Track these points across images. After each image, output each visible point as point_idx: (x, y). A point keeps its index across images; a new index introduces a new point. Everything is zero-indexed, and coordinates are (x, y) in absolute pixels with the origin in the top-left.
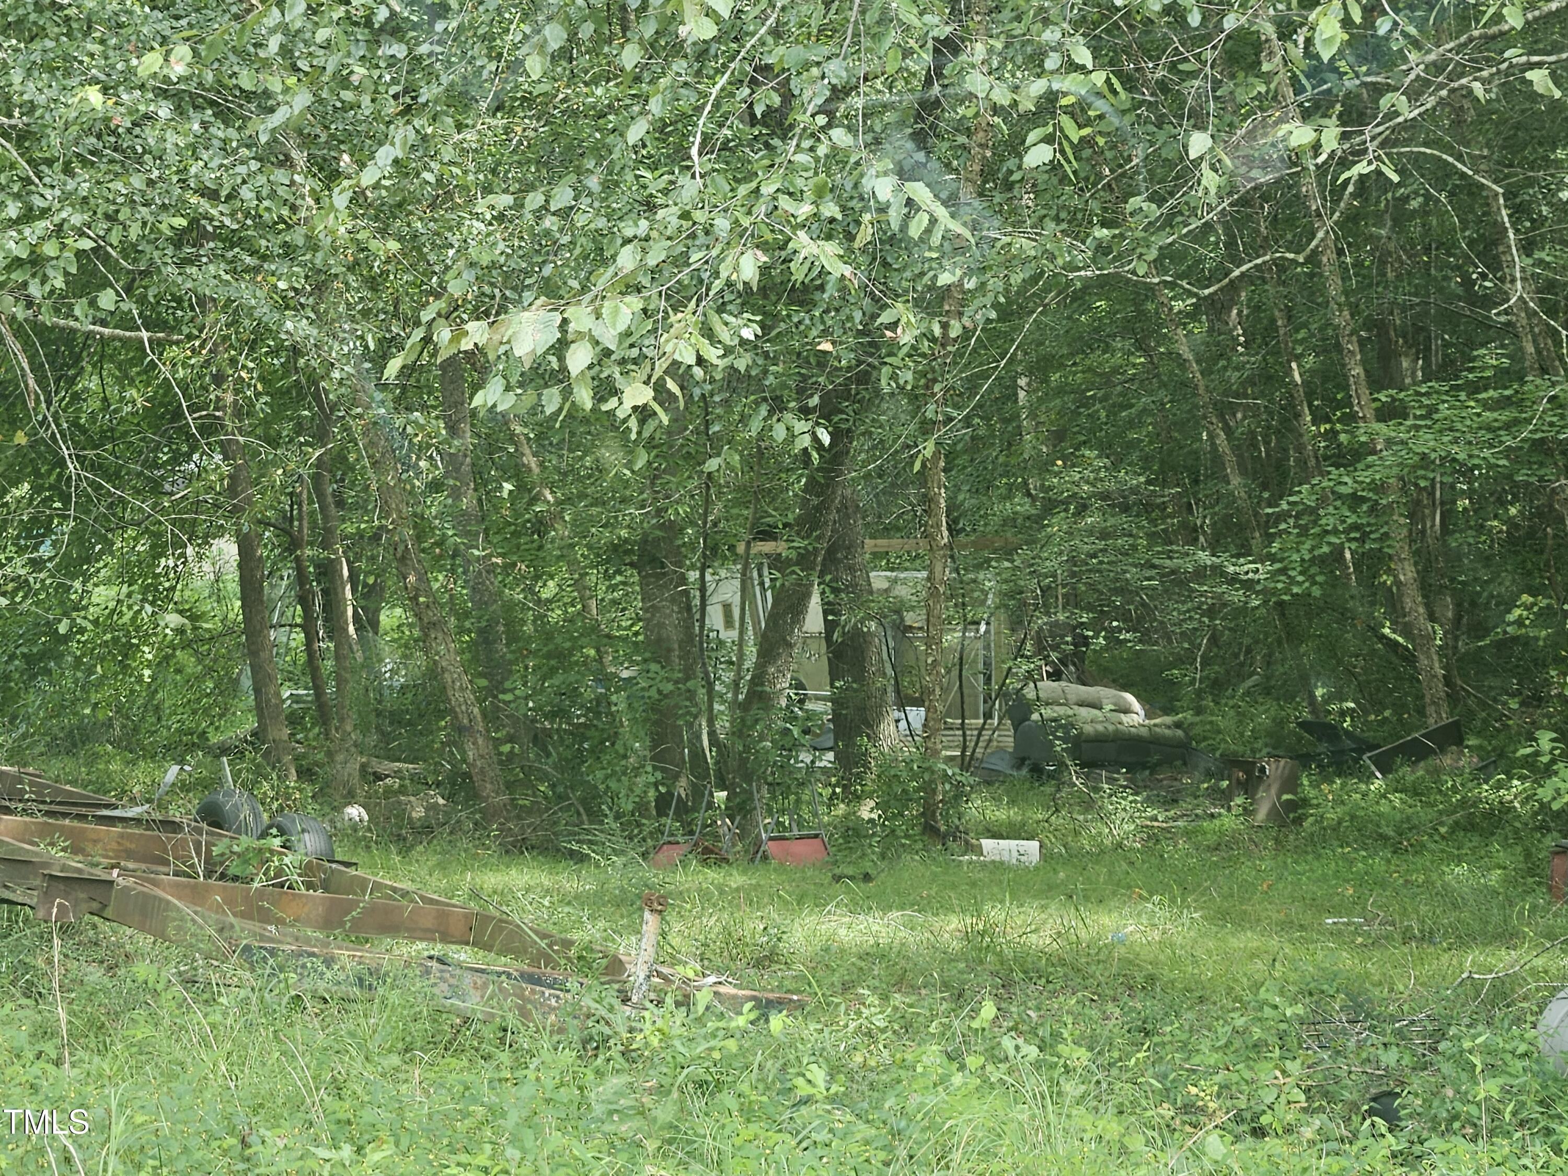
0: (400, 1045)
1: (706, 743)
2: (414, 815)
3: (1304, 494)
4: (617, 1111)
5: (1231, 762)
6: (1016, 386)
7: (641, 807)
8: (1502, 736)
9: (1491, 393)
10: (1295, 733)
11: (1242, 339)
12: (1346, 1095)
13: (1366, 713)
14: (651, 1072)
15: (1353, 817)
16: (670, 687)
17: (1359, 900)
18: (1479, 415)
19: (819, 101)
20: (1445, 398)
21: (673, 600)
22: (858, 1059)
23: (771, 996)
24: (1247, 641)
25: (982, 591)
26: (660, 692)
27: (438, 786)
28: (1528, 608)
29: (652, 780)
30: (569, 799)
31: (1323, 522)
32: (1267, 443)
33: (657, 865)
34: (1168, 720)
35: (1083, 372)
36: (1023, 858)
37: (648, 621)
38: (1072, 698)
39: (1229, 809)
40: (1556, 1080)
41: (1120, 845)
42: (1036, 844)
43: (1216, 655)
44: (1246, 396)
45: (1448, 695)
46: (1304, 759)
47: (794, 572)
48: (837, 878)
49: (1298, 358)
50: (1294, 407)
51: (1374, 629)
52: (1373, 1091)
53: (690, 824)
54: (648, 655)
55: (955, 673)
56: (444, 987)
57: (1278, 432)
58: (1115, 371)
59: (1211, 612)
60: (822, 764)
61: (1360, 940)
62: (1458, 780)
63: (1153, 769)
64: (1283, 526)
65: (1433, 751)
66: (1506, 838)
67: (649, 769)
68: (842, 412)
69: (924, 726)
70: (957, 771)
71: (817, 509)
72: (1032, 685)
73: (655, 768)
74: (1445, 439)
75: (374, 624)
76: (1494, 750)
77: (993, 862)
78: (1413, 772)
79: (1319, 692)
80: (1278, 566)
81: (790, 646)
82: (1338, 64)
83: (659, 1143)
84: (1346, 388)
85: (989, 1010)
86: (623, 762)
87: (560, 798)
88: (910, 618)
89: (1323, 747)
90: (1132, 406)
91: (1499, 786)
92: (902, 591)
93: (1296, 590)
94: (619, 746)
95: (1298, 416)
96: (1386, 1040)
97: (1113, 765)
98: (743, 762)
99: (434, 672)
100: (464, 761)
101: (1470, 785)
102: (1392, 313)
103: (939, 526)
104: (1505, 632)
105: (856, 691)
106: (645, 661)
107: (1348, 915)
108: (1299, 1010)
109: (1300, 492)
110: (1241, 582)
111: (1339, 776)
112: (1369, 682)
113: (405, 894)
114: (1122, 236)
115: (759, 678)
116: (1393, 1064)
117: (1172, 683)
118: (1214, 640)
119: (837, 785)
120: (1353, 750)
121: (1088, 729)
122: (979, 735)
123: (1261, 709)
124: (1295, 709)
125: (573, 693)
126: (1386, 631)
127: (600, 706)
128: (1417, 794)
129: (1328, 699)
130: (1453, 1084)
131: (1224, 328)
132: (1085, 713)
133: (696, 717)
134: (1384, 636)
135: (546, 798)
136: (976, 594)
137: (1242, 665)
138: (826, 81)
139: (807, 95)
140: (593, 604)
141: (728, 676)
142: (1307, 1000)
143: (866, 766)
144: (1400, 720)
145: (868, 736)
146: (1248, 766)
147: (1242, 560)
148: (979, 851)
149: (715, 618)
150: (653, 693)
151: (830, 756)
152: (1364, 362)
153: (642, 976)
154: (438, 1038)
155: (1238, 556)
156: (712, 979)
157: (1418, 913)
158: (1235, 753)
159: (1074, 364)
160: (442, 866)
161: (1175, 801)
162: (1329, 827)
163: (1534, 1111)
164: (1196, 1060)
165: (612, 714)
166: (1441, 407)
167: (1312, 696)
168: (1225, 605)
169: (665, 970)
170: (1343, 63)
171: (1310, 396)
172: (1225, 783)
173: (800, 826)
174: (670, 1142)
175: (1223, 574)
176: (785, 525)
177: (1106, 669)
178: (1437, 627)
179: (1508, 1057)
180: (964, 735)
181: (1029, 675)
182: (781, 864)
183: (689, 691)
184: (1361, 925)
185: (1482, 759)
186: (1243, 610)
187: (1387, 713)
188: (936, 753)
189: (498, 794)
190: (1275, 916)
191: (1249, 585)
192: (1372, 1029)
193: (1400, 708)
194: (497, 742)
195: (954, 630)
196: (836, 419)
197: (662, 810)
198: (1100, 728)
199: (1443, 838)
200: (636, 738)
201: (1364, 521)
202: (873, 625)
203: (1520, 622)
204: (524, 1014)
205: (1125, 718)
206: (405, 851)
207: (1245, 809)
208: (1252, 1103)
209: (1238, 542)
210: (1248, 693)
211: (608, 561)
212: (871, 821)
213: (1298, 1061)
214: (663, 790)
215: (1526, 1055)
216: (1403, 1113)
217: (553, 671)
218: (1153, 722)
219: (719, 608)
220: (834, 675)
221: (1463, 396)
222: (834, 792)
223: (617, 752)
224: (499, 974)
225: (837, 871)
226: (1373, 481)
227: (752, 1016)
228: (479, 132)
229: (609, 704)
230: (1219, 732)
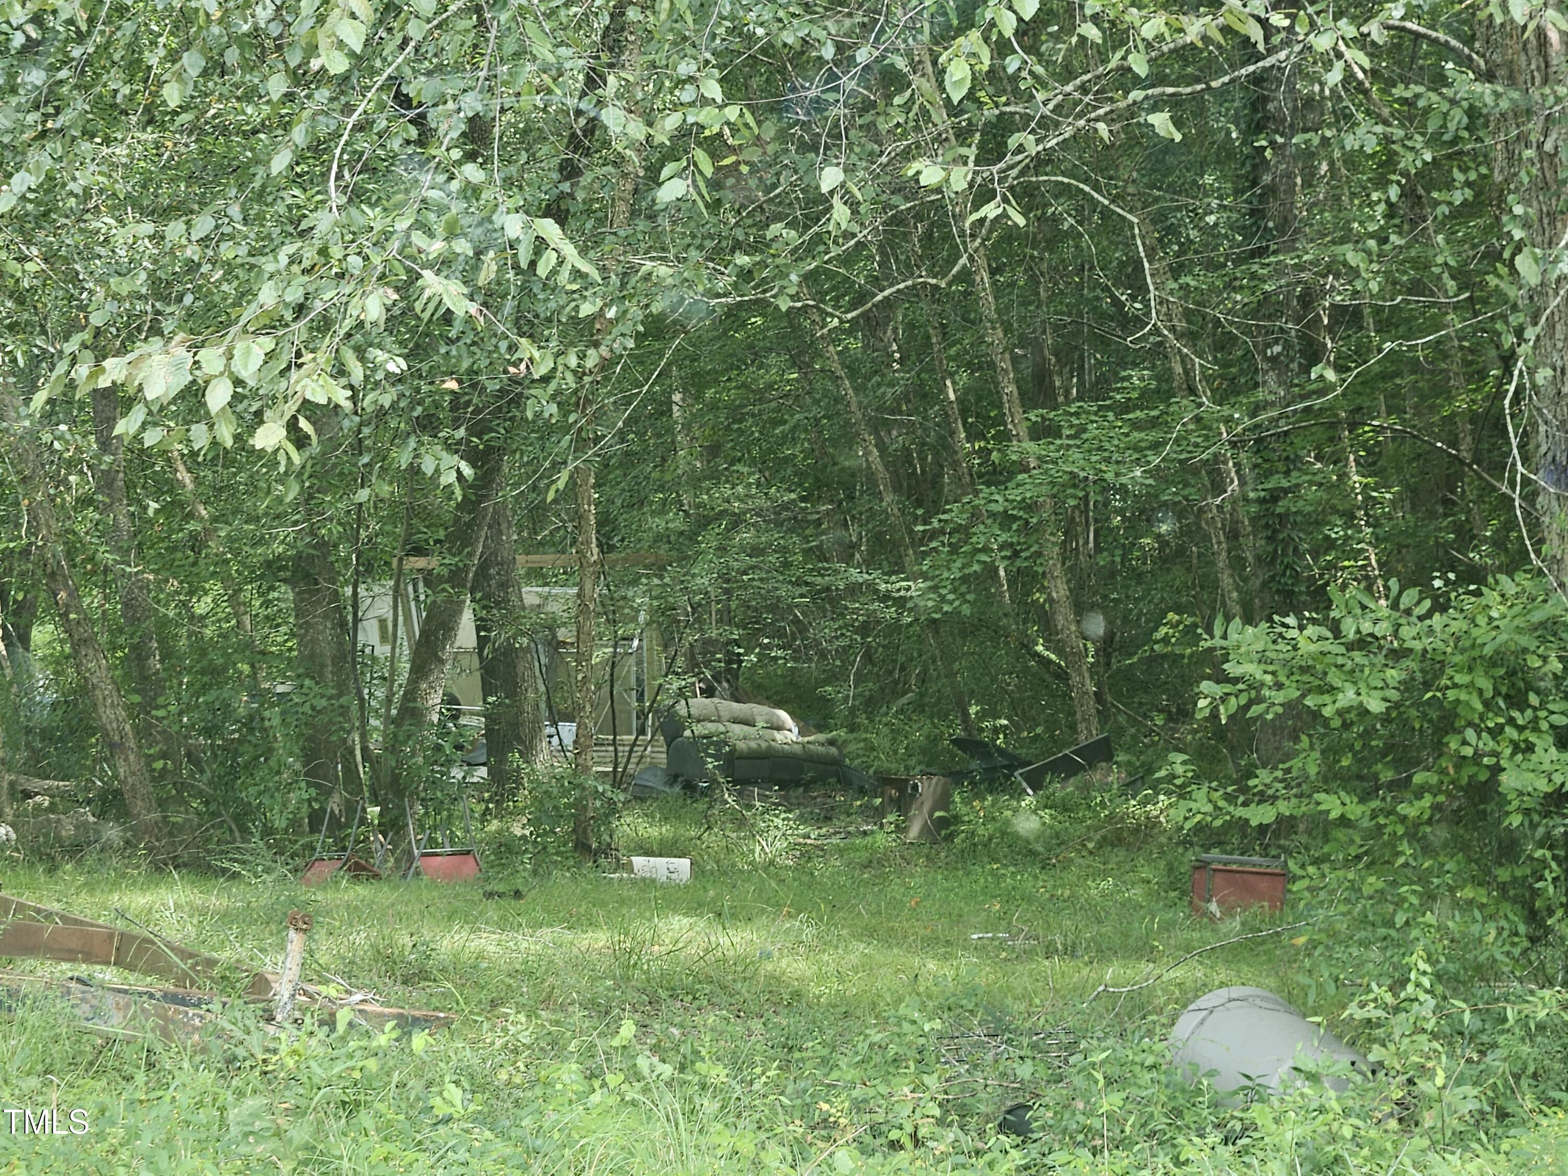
0: (40, 1068)
1: (359, 758)
2: (64, 833)
3: (955, 514)
4: (251, 1133)
5: (885, 780)
6: (670, 402)
7: (294, 823)
8: (1150, 751)
9: (1138, 413)
10: (949, 751)
11: (897, 355)
12: (982, 1108)
13: (1019, 730)
14: (287, 1093)
15: (1004, 833)
16: (324, 702)
17: (1005, 915)
18: (1127, 435)
19: (455, 134)
20: (1093, 418)
21: (326, 616)
22: (503, 1076)
23: (417, 1013)
24: (901, 659)
25: (632, 608)
26: (313, 708)
27: (88, 804)
28: (1174, 626)
29: (306, 796)
30: (221, 815)
31: (974, 540)
32: (923, 460)
33: (308, 883)
34: (822, 737)
35: (736, 388)
36: (673, 876)
37: (302, 637)
38: (725, 715)
39: (882, 826)
40: (1183, 1091)
41: (772, 863)
42: (686, 862)
43: (870, 672)
44: (901, 413)
45: (1098, 711)
46: (957, 777)
47: (444, 590)
48: (489, 895)
49: (952, 375)
50: (949, 424)
51: (1027, 646)
52: (1009, 1103)
53: (343, 839)
54: (301, 671)
55: (606, 689)
56: (85, 1007)
57: (933, 448)
58: (770, 386)
59: (865, 629)
60: (475, 780)
61: (1004, 954)
62: (1107, 796)
63: (808, 786)
64: (934, 544)
65: (1081, 768)
66: (1151, 853)
67: (303, 785)
68: (493, 430)
69: (575, 742)
70: (608, 787)
71: (469, 525)
72: (683, 702)
73: (309, 785)
74: (1094, 459)
75: (25, 639)
76: (1142, 765)
77: (644, 879)
78: (1063, 788)
79: (973, 710)
80: (929, 583)
81: (442, 662)
82: (979, 94)
83: (294, 1164)
84: (1000, 406)
85: (628, 1029)
86: (277, 778)
87: (214, 814)
88: (563, 634)
89: (975, 764)
90: (785, 422)
91: (1144, 803)
92: (554, 607)
93: (946, 608)
94: (273, 763)
95: (953, 433)
96: (1022, 1053)
97: (767, 781)
98: (396, 778)
99: (84, 689)
100: (116, 776)
101: (1118, 801)
102: (1044, 332)
103: (588, 543)
104: (1152, 650)
105: (508, 706)
106: (299, 676)
107: (993, 931)
108: (937, 1024)
109: (951, 510)
110: (894, 599)
111: (991, 793)
112: (1023, 700)
113: (49, 916)
114: (763, 265)
115: (411, 694)
116: (1027, 1077)
117: (826, 701)
118: (868, 657)
119: (490, 800)
120: (1004, 767)
121: (741, 745)
122: (631, 752)
123: (915, 727)
124: (949, 727)
125: (226, 709)
126: (1040, 648)
127: (251, 722)
128: (1066, 810)
129: (981, 716)
130: (1083, 1096)
131: (880, 345)
132: (738, 730)
133: (349, 733)
134: (1037, 654)
135: (199, 814)
136: (627, 611)
137: (896, 682)
138: (462, 115)
139: (443, 128)
140: (247, 620)
141: (380, 693)
142: (945, 1016)
143: (519, 782)
144: (1052, 737)
145: (520, 752)
146: (900, 785)
147: (894, 578)
148: (629, 867)
149: (369, 634)
150: (307, 708)
151: (483, 771)
152: (1017, 381)
153: (287, 995)
154: (78, 1060)
155: (890, 574)
156: (358, 997)
157: (1060, 926)
158: (888, 771)
159: (729, 380)
160: (90, 887)
161: (828, 819)
162: (980, 843)
163: (1160, 1122)
164: (835, 1075)
165: (266, 730)
166: (1090, 427)
167: (966, 714)
168: (878, 622)
169: (310, 988)
170: (983, 93)
171: (964, 413)
172: (878, 801)
173: (452, 843)
174: (306, 1163)
175: (877, 591)
176: (437, 541)
177: (759, 686)
178: (1089, 645)
179: (1137, 1069)
180: (616, 751)
181: (681, 692)
182: (433, 881)
183: (342, 706)
184: (1005, 940)
185: (1130, 775)
186: (895, 627)
187: (1039, 730)
188: (587, 769)
189: (149, 811)
190: (922, 932)
191: (901, 603)
192: (1009, 1042)
193: (1052, 724)
194: (150, 759)
195: (606, 646)
196: (486, 437)
197: (314, 828)
198: (753, 745)
199: (1091, 853)
200: (291, 754)
201: (1014, 540)
202: (525, 641)
203: (1166, 640)
204: (166, 1034)
205: (779, 736)
206: (52, 870)
207: (897, 826)
208: (890, 1116)
209: (891, 559)
210: (901, 711)
211: (261, 577)
212: (524, 837)
213: (936, 1075)
214: (316, 806)
215: (1153, 1067)
216: (1035, 1125)
217: (205, 688)
218: (806, 739)
219: (375, 624)
220: (487, 690)
221: (1111, 416)
222: (487, 808)
223: (270, 769)
224: (141, 994)
225: (489, 888)
226: (1024, 500)
227: (394, 1035)
228: (129, 146)
229: (263, 719)
230: (873, 749)
